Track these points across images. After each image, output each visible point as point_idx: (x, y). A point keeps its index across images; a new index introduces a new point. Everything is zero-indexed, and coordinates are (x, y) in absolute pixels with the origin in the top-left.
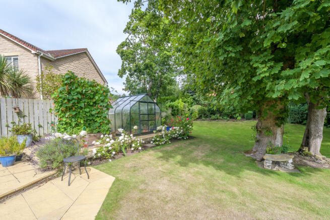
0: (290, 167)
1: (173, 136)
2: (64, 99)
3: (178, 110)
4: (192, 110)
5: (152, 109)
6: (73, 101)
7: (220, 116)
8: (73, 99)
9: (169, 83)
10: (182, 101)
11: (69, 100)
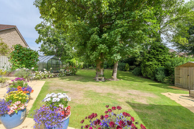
0: (103, 80)
1: (68, 74)
2: (16, 56)
3: (73, 64)
4: (80, 64)
5: (58, 62)
6: (21, 57)
7: (93, 67)
8: (20, 56)
9: (67, 50)
10: (75, 59)
11: (19, 57)
